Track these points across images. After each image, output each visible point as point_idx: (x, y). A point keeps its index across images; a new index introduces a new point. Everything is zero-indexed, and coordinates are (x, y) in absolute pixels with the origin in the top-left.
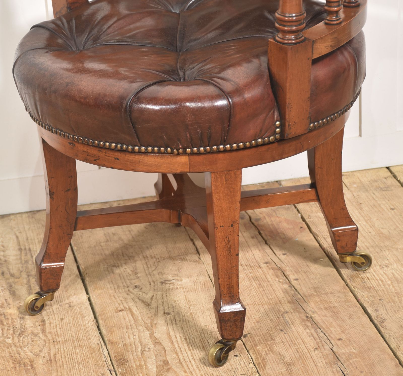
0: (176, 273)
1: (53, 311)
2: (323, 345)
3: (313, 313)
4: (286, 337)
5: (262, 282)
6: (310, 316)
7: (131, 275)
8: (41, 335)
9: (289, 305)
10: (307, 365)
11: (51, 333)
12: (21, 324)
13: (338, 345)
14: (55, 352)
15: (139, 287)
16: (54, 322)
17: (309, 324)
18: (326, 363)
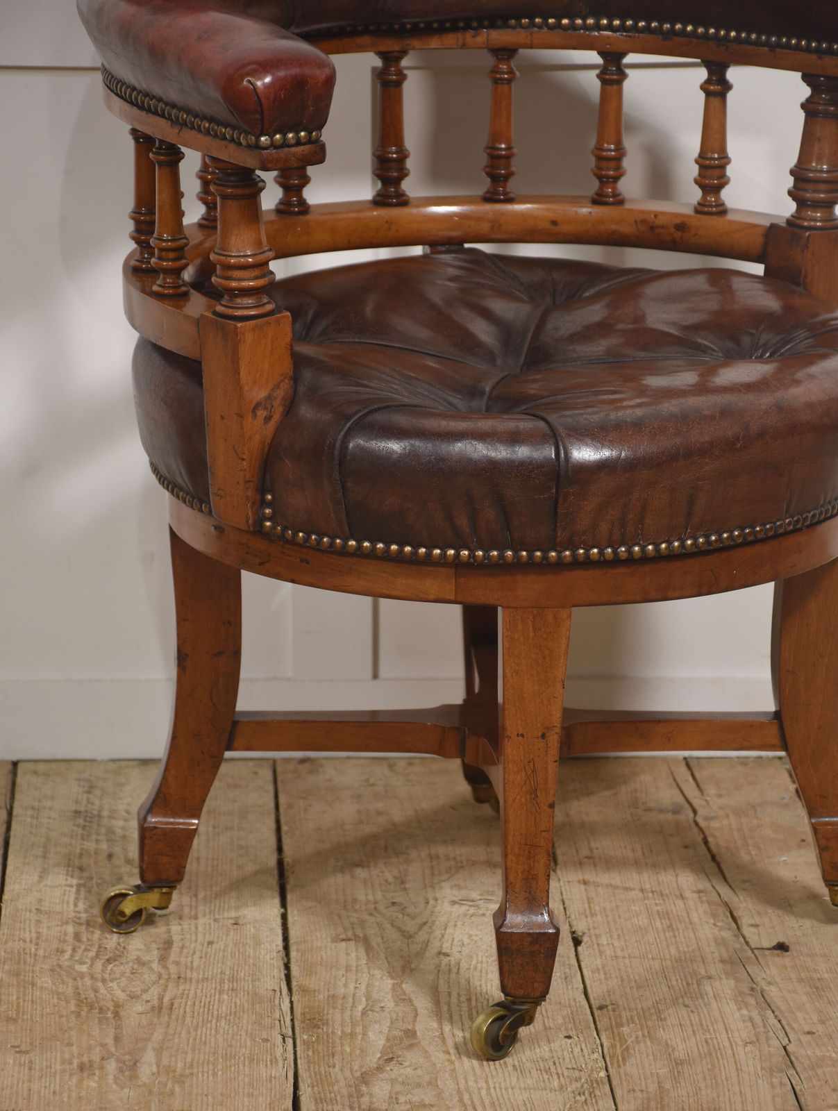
0: (491, 889)
1: (197, 928)
2: (768, 1039)
3: (770, 983)
4: (692, 1018)
5: (678, 922)
6: (759, 988)
7: (390, 884)
8: (155, 966)
9: (720, 966)
10: (719, 1067)
11: (177, 963)
12: (119, 944)
13: (801, 1042)
14: (176, 995)
15: (400, 904)
16: (193, 946)
17: (752, 1001)
18: (762, 1068)
